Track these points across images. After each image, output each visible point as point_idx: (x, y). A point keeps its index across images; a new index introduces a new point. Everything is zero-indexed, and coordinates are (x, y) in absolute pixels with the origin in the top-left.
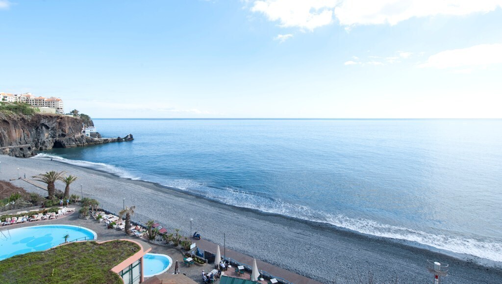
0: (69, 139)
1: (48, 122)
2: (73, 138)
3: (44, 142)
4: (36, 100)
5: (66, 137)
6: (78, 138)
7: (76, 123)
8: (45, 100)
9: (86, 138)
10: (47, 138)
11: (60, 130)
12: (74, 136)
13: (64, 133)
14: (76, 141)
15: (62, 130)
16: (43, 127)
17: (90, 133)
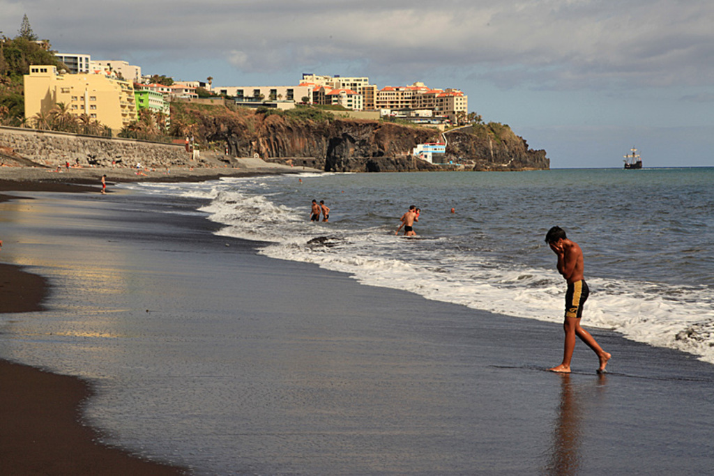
0: (388, 159)
1: (352, 132)
2: (393, 159)
3: (348, 161)
4: (425, 97)
5: (383, 157)
6: (400, 159)
7: (403, 134)
8: (437, 95)
9: (417, 162)
10: (353, 156)
11: (377, 145)
12: (394, 156)
13: (381, 150)
14: (397, 164)
15: (380, 147)
16: (347, 139)
17: (433, 154)
